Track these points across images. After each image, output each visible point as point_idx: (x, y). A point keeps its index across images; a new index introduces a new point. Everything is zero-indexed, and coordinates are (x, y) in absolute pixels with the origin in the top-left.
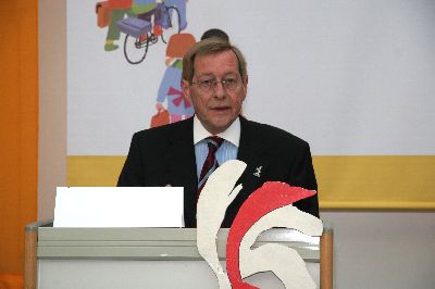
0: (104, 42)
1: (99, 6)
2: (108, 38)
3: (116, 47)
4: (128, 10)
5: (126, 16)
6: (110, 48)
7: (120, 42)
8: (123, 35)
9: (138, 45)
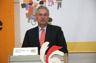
0: (27, 21)
1: (26, 14)
2: (28, 20)
3: (30, 22)
4: (32, 15)
5: (32, 16)
6: (29, 22)
7: (31, 21)
8: (31, 19)
9: (34, 21)
